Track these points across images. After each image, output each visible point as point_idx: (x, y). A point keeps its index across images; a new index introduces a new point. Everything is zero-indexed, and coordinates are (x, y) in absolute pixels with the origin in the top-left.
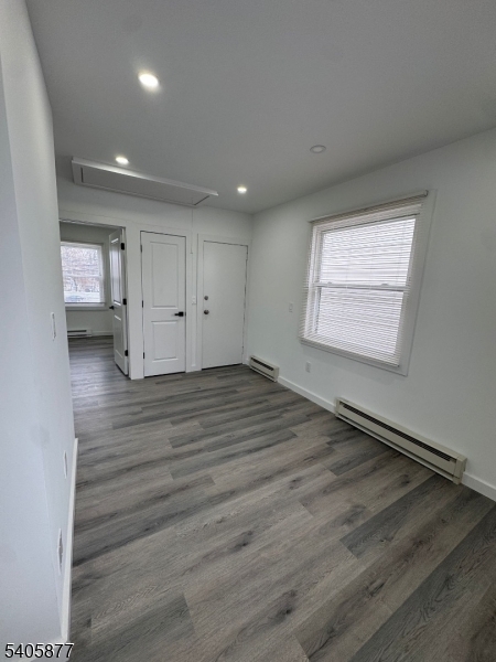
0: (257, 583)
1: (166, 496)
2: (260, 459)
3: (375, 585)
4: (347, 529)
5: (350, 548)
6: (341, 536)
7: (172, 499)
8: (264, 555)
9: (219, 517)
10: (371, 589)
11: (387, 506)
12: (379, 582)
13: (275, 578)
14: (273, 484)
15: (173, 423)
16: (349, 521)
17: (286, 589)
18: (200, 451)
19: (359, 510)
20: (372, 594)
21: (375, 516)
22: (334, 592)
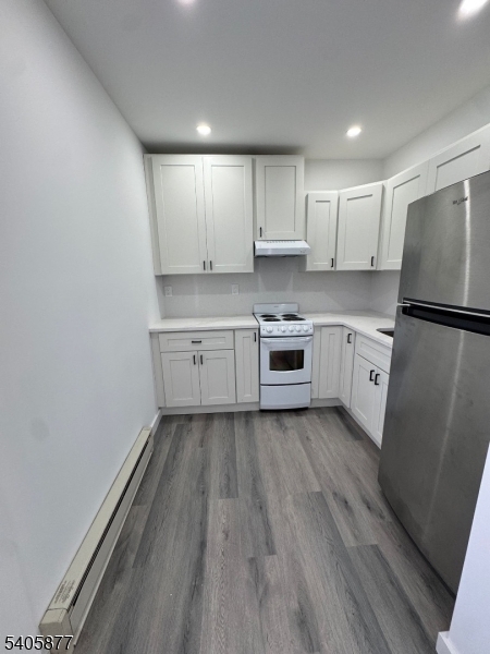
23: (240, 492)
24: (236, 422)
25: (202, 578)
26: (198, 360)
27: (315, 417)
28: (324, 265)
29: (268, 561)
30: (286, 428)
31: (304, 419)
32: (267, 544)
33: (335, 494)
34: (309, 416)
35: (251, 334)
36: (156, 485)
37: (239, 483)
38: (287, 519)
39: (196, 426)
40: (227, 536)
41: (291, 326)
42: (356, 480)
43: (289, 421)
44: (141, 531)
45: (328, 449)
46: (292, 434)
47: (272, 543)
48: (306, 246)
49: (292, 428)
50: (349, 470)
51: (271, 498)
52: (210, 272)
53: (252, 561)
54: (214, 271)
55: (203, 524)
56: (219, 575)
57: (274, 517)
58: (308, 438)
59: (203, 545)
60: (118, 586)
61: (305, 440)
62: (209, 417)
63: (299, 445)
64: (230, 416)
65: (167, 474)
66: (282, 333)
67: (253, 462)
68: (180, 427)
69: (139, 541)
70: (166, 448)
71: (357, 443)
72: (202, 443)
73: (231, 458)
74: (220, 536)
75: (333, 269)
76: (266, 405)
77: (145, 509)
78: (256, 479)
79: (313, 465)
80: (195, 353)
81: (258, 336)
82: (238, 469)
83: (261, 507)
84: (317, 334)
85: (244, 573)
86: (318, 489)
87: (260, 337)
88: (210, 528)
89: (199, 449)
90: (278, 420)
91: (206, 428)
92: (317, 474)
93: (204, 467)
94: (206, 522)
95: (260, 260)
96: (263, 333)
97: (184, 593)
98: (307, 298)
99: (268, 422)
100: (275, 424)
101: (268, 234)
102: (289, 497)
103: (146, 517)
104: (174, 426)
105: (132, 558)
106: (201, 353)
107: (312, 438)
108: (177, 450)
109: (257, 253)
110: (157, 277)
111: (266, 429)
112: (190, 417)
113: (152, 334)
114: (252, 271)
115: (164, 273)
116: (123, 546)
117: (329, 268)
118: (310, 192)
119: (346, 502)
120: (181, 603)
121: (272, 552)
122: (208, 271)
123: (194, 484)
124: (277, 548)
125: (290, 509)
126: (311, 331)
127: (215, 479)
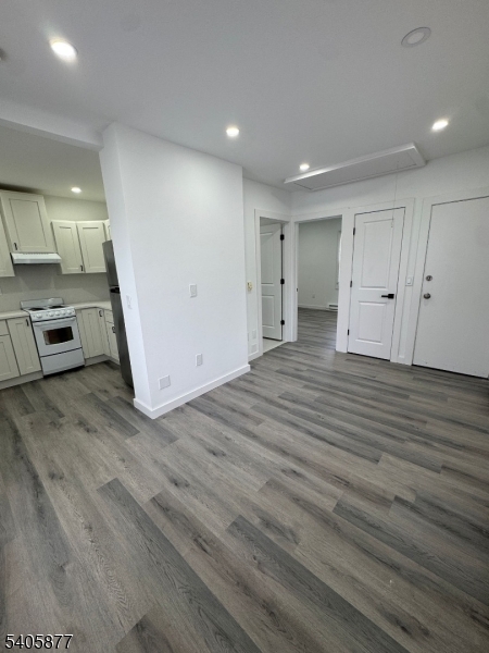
0: (191, 466)
1: (234, 410)
2: (306, 442)
3: (204, 544)
4: (256, 521)
5: (234, 524)
6: (245, 516)
7: (234, 414)
8: (210, 465)
9: (230, 436)
10: (200, 540)
11: (317, 575)
12: (207, 548)
13: (196, 474)
14: (280, 458)
15: (306, 387)
16: (268, 524)
17: (190, 481)
18: (286, 408)
19: (290, 536)
20: (196, 540)
21: (289, 556)
22: (192, 511)
24: (22, 388)
27: (89, 369)
28: (76, 270)
30: (68, 379)
34: (85, 370)
35: (23, 321)
41: (57, 312)
43: (72, 379)
48: (58, 257)
66: (51, 317)
75: (83, 272)
76: (48, 370)
81: (30, 322)
84: (79, 315)
87: (32, 322)
90: (60, 378)
95: (19, 267)
96: (33, 319)
98: (69, 292)
99: (52, 380)
100: (58, 380)
101: (22, 247)
107: (87, 377)
109: (15, 262)
111: (51, 384)
114: (13, 275)
117: (80, 272)
118: (54, 221)
126: (73, 314)
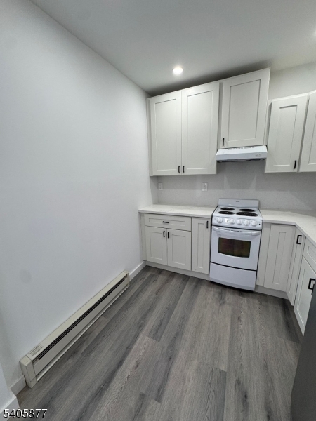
23: (162, 339)
24: (187, 285)
25: (108, 386)
26: (167, 235)
27: (257, 302)
28: (286, 167)
29: (153, 404)
30: (224, 303)
31: (244, 300)
32: (159, 390)
33: (238, 382)
34: (251, 299)
35: (205, 222)
36: (119, 308)
37: (166, 331)
38: (184, 379)
39: (161, 278)
40: (137, 366)
42: (270, 381)
43: (230, 297)
44: (97, 334)
45: (255, 336)
46: (227, 309)
47: (163, 392)
48: (263, 151)
49: (230, 304)
50: (266, 366)
51: (181, 354)
52: (183, 174)
53: (142, 396)
54: (185, 174)
55: (129, 348)
56: (117, 391)
57: (175, 371)
58: (239, 318)
59: (120, 363)
60: (70, 361)
61: (236, 318)
62: (172, 274)
63: (228, 321)
64: (186, 278)
65: (128, 304)
66: (234, 224)
67: (184, 319)
68: (152, 276)
69: (92, 339)
70: (137, 287)
71: (289, 344)
72: (158, 292)
73: (170, 310)
74: (133, 363)
75: (296, 170)
77: (106, 321)
78: (179, 334)
79: (231, 345)
80: (165, 230)
81: (210, 225)
82: (171, 319)
83: (170, 359)
84: (266, 231)
85: (132, 402)
86: (224, 368)
87: (212, 225)
88: (131, 354)
89: (154, 295)
90: (220, 293)
91: (167, 281)
92: (231, 354)
93: (151, 309)
94: (131, 349)
95: (222, 164)
96: (214, 222)
97: (94, 389)
99: (212, 293)
100: (216, 296)
102: (195, 363)
103: (103, 326)
104: (148, 274)
105: (84, 347)
106: (168, 230)
107: (243, 319)
108: (141, 291)
110: (151, 177)
111: (207, 297)
112: (160, 271)
113: (141, 214)
114: (214, 173)
115: (154, 175)
116: (85, 338)
117: (291, 170)
118: (274, 101)
119: (246, 397)
120: (89, 394)
121: (159, 399)
122: (181, 173)
123: (139, 318)
124: (164, 398)
125: (191, 372)
126: (259, 227)
127: (152, 322)
